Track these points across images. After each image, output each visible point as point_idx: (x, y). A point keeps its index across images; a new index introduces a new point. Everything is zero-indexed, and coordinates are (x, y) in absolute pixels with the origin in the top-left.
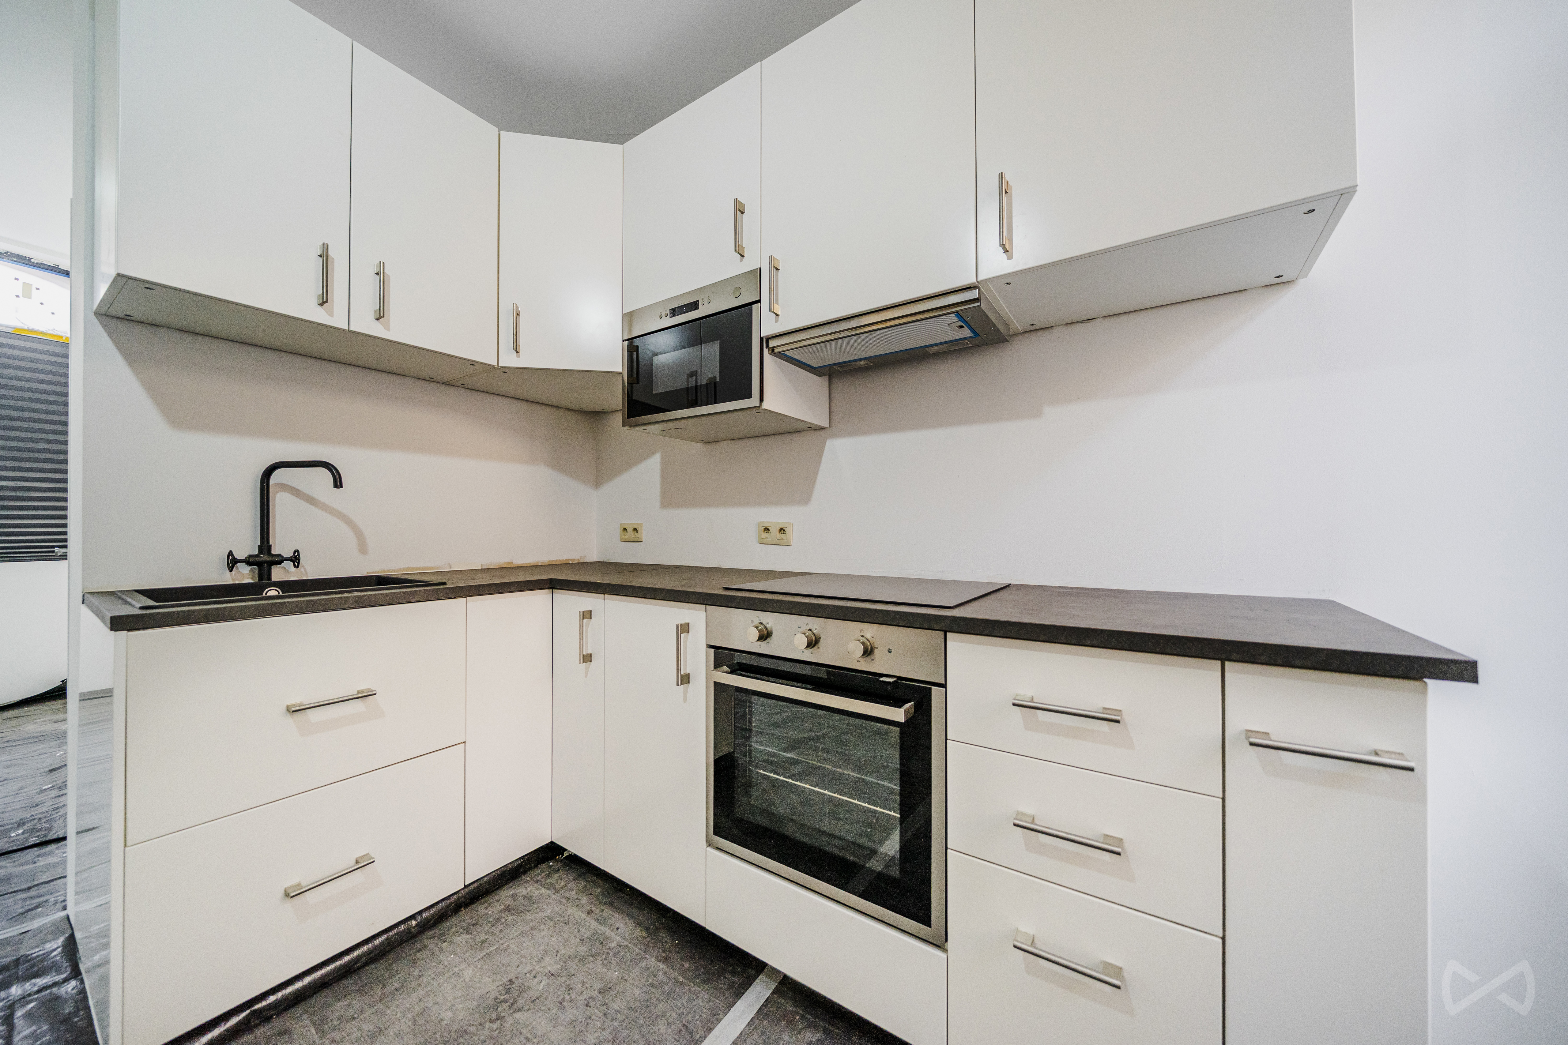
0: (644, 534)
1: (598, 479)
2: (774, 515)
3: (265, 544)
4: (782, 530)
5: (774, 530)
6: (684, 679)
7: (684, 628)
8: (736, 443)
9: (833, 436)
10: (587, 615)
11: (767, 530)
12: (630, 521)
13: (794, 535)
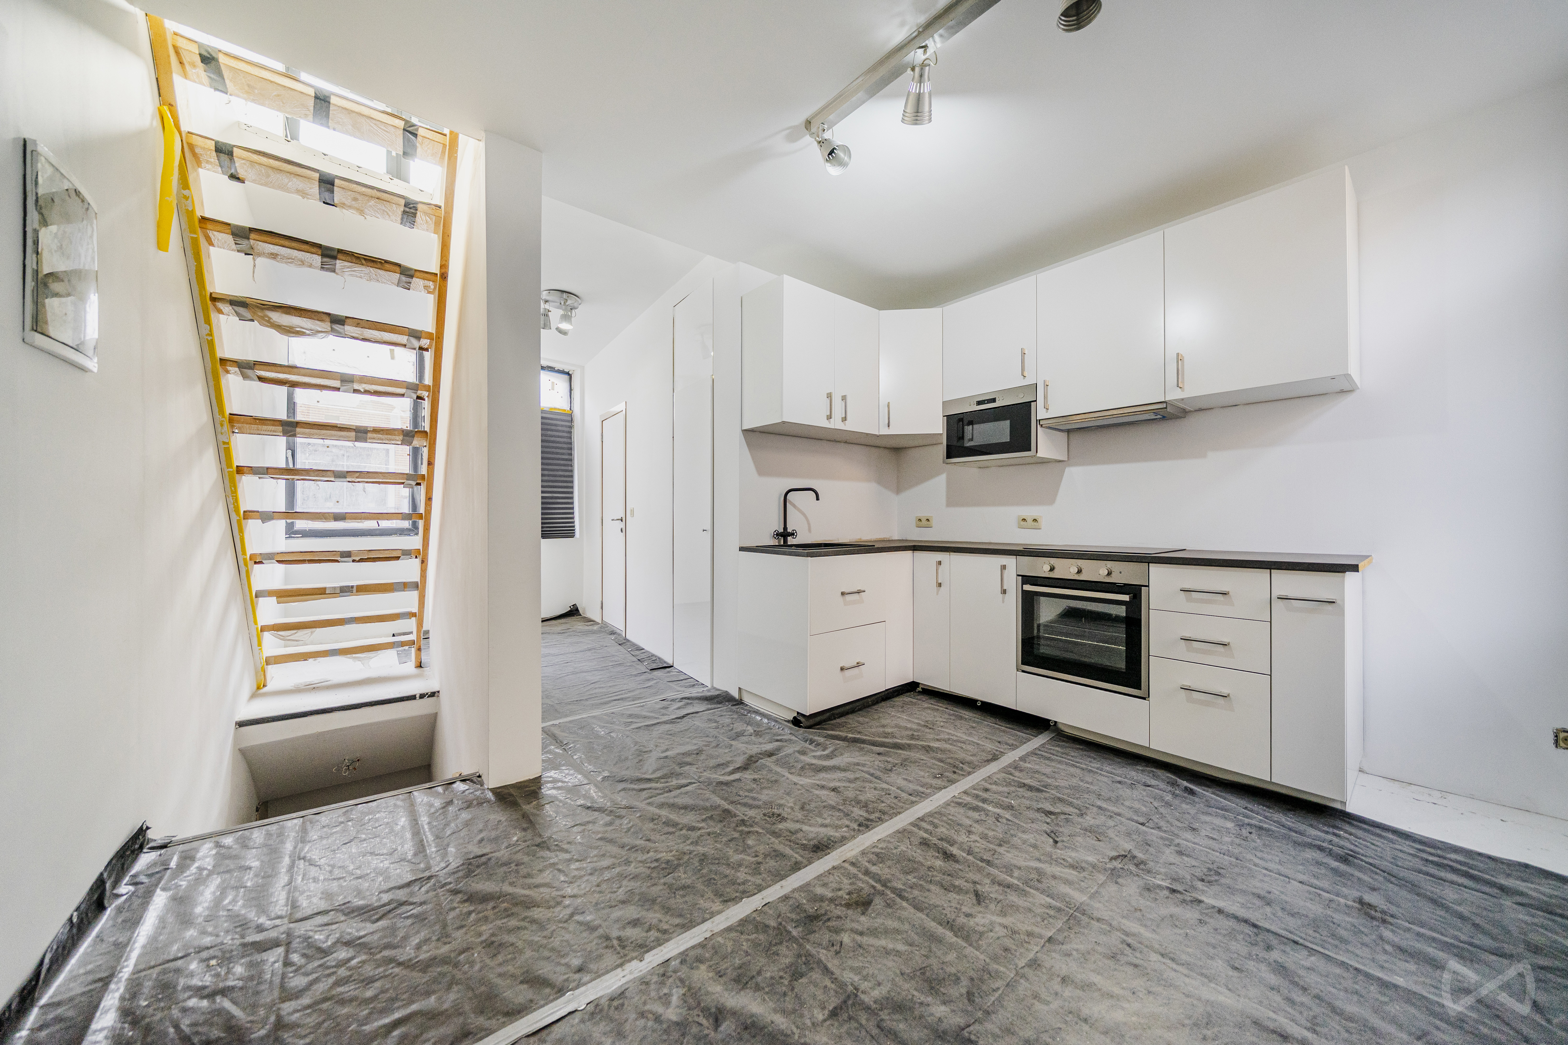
0: (933, 522)
1: (898, 490)
2: (1029, 511)
3: (785, 528)
4: (1035, 520)
5: (1030, 520)
6: (1004, 592)
7: (1004, 567)
8: (1001, 469)
9: (1069, 465)
10: (940, 563)
11: (1024, 520)
12: (923, 514)
13: (1043, 523)
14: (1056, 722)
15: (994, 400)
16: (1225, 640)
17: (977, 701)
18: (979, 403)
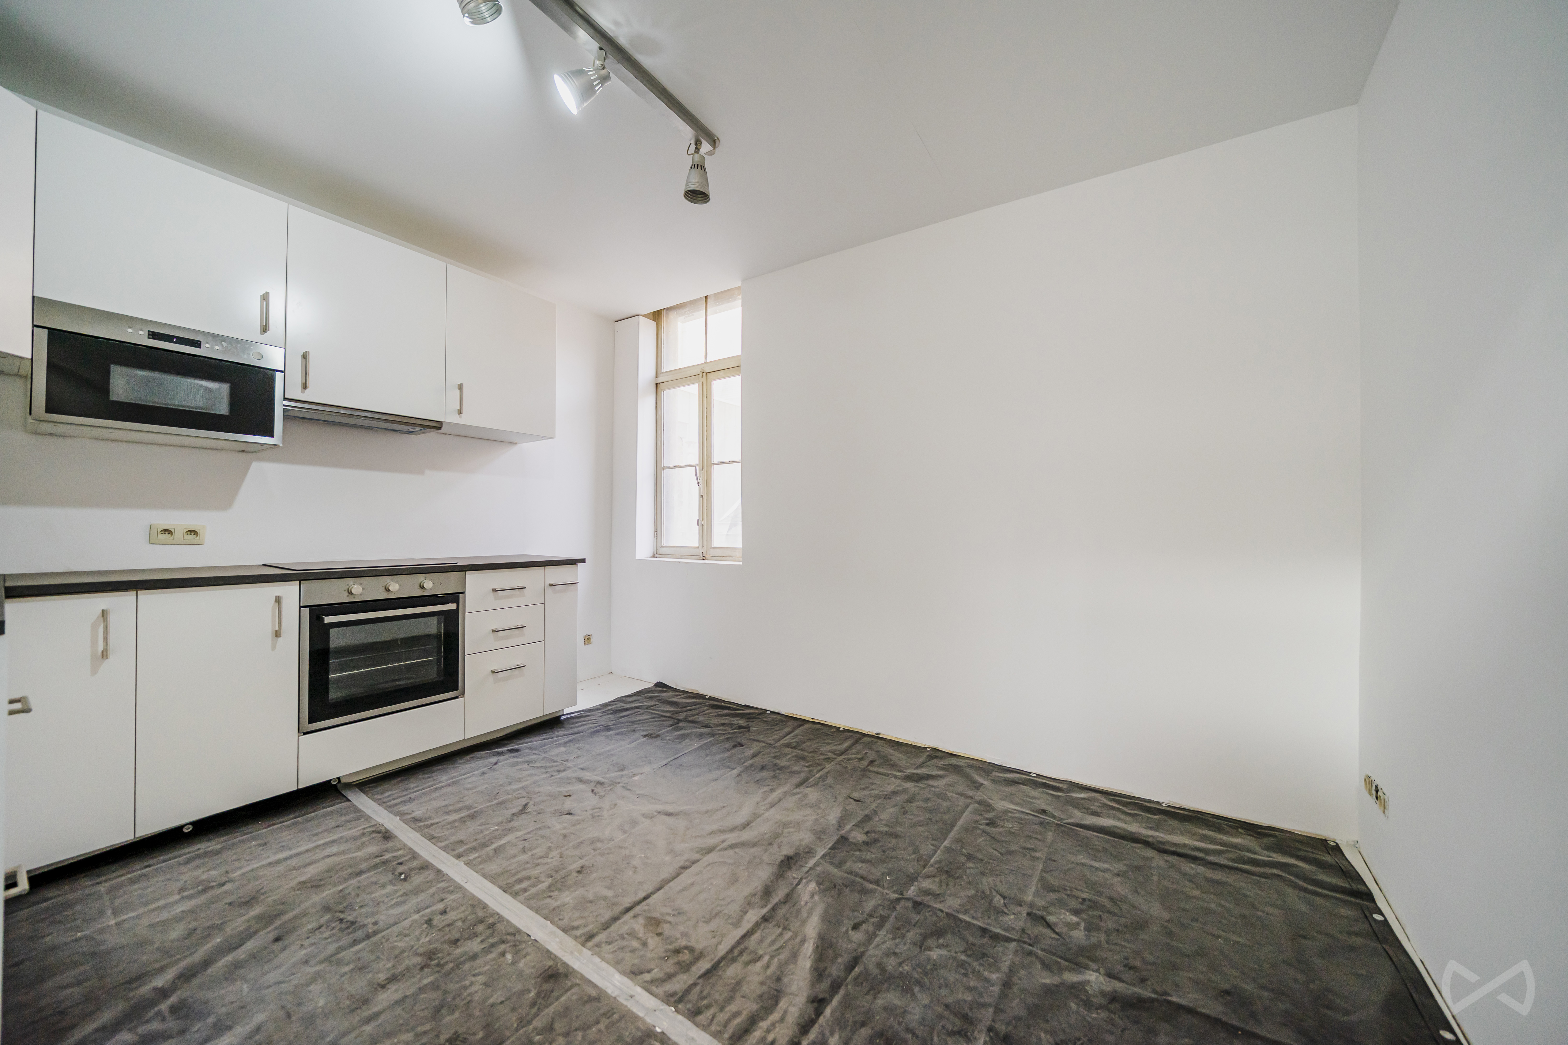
2: (179, 520)
4: (193, 532)
5: (179, 532)
6: (276, 634)
7: (277, 599)
11: (166, 531)
13: (207, 535)
14: (339, 778)
15: (197, 344)
16: (520, 624)
17: (181, 828)
18: (153, 335)
